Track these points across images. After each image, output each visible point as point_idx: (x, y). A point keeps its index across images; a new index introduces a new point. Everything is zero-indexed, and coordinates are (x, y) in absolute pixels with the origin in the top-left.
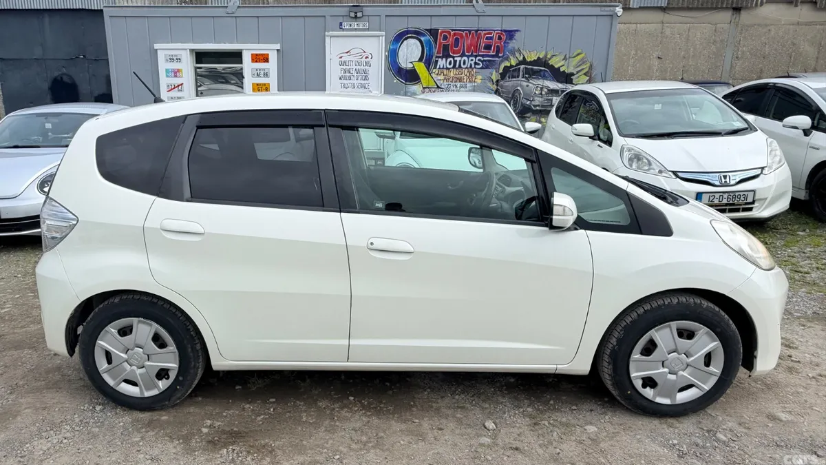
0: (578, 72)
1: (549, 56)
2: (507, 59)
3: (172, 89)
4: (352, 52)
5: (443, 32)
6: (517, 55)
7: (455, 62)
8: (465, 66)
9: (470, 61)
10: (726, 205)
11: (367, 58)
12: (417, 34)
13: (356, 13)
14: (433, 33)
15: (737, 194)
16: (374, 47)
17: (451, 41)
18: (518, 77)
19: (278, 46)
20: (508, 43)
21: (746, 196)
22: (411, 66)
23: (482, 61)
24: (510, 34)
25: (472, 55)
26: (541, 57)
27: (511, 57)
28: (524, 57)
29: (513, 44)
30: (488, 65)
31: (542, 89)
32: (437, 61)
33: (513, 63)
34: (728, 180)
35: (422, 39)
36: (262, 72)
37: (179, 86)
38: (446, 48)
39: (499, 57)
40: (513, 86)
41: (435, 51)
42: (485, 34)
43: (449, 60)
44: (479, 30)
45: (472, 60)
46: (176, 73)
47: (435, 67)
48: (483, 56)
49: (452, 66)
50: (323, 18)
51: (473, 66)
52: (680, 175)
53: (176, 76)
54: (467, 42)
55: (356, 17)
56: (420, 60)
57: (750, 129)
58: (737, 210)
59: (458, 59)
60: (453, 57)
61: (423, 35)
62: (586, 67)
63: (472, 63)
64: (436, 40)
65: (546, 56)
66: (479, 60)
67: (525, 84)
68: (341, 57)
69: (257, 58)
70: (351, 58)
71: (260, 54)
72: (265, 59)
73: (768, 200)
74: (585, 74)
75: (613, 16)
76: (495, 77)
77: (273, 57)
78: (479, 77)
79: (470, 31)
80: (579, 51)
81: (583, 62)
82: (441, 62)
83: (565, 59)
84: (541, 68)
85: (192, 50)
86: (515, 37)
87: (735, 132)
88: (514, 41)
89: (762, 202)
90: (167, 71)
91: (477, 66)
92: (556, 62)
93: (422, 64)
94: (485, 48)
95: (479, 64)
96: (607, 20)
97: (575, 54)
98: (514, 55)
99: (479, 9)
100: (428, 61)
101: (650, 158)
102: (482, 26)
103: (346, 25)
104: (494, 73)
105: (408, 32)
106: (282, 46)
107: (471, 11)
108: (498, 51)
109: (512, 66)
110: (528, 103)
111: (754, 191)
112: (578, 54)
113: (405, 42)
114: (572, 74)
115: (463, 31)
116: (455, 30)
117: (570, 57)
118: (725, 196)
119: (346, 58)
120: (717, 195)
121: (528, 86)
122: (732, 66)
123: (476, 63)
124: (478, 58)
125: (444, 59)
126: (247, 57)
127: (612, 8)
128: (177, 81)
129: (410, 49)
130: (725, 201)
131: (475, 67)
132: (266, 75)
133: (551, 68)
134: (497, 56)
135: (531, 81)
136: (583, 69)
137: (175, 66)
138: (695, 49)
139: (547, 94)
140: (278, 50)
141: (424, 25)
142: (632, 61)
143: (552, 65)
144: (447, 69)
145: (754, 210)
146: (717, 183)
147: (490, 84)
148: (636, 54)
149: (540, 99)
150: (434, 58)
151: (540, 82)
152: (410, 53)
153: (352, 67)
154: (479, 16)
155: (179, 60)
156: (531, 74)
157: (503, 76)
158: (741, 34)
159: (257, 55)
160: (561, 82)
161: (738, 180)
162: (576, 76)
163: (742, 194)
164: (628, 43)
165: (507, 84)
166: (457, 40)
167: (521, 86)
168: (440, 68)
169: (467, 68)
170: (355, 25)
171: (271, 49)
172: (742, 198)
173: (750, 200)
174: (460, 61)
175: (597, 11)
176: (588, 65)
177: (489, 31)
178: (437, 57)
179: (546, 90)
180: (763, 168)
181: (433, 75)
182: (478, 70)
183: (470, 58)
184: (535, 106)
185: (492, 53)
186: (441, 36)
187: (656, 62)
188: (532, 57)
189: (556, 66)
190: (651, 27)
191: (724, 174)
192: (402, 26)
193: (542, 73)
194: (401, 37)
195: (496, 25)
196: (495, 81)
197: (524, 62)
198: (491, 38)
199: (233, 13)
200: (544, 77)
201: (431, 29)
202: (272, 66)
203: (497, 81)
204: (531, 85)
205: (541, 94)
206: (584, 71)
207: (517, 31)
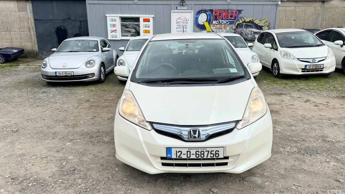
0: (264, 26)
1: (254, 20)
2: (239, 21)
3: (112, 32)
4: (181, 18)
5: (215, 11)
6: (242, 19)
7: (219, 22)
8: (223, 23)
9: (225, 22)
10: (314, 69)
11: (186, 20)
12: (205, 11)
13: (183, 3)
14: (211, 11)
15: (318, 65)
16: (190, 16)
17: (218, 14)
18: (243, 27)
19: (153, 16)
20: (239, 15)
21: (321, 66)
22: (203, 23)
23: (229, 22)
24: (240, 11)
25: (225, 19)
26: (251, 20)
27: (240, 20)
28: (245, 20)
29: (241, 15)
30: (231, 23)
31: (251, 32)
32: (213, 22)
33: (241, 22)
34: (315, 61)
35: (207, 13)
36: (147, 26)
37: (115, 30)
38: (216, 16)
39: (236, 20)
40: (241, 31)
41: (212, 18)
42: (231, 11)
43: (217, 21)
44: (228, 10)
45: (226, 21)
46: (114, 26)
47: (212, 24)
48: (230, 20)
49: (218, 23)
50: (170, 5)
51: (226, 23)
52: (300, 59)
53: (114, 27)
54: (224, 14)
55: (183, 5)
56: (206, 21)
57: (323, 44)
58: (318, 71)
59: (220, 21)
60: (219, 20)
61: (208, 12)
62: (267, 24)
63: (226, 22)
64: (212, 14)
65: (253, 19)
66: (228, 21)
67: (245, 30)
68: (177, 20)
69: (145, 20)
70: (180, 20)
71: (147, 19)
72: (148, 20)
73: (328, 67)
74: (267, 26)
75: (277, 5)
76: (234, 27)
77: (151, 20)
78: (228, 28)
79: (225, 10)
80: (265, 18)
81: (266, 22)
82: (214, 22)
83: (260, 21)
84: (251, 24)
85: (120, 17)
86: (242, 13)
87: (318, 46)
88: (241, 14)
89: (326, 68)
90: (111, 25)
91: (227, 23)
92: (257, 22)
93: (207, 23)
94: (231, 17)
95: (228, 23)
96: (275, 6)
97: (263, 19)
98: (241, 19)
99: (229, 2)
100: (209, 21)
101: (290, 54)
102: (230, 8)
103: (179, 8)
104: (234, 26)
105: (202, 11)
106: (155, 16)
107: (225, 3)
108: (235, 18)
109: (240, 23)
110: (246, 37)
111: (323, 64)
112: (265, 19)
113: (201, 14)
114: (262, 26)
115: (222, 10)
116: (219, 10)
117: (262, 20)
118: (314, 66)
119: (179, 20)
120: (312, 66)
121: (246, 31)
122: (321, 23)
123: (227, 22)
124: (228, 20)
125: (215, 21)
126: (141, 20)
127: (277, 2)
128: (114, 29)
129: (203, 17)
130: (314, 68)
131: (227, 24)
132: (149, 27)
133: (255, 24)
134: (235, 19)
135: (247, 29)
136: (266, 25)
137: (114, 23)
138: (308, 17)
139: (253, 34)
140: (153, 17)
141: (208, 8)
142: (284, 21)
143: (255, 23)
144: (216, 24)
145: (323, 71)
146: (312, 62)
147: (232, 30)
148: (285, 19)
149: (251, 36)
150: (211, 20)
151: (251, 29)
152: (203, 18)
153: (181, 24)
154: (228, 5)
155: (115, 20)
156: (247, 26)
157: (237, 27)
158: (325, 11)
159: (145, 19)
160: (258, 29)
161: (318, 61)
162: (264, 27)
163: (319, 65)
164: (283, 14)
165: (238, 30)
166: (220, 13)
167: (244, 31)
168: (213, 24)
169: (224, 24)
170: (182, 8)
171: (150, 17)
172: (319, 67)
173: (322, 67)
174: (221, 21)
175: (271, 3)
176: (268, 23)
177: (232, 10)
178: (213, 20)
179: (253, 32)
180: (326, 57)
181: (211, 27)
182: (228, 25)
183: (225, 21)
184: (249, 38)
185: (233, 18)
186: (214, 12)
187: (293, 22)
188: (248, 20)
189: (257, 23)
190: (291, 8)
191: (314, 59)
192: (200, 8)
193: (251, 26)
194: (199, 13)
195: (235, 8)
196: (234, 29)
197: (245, 22)
198: (233, 13)
199: (136, 3)
200: (252, 28)
201: (210, 10)
202: (151, 23)
203: (235, 29)
204: (247, 30)
205: (251, 34)
206: (267, 25)
207: (242, 10)
